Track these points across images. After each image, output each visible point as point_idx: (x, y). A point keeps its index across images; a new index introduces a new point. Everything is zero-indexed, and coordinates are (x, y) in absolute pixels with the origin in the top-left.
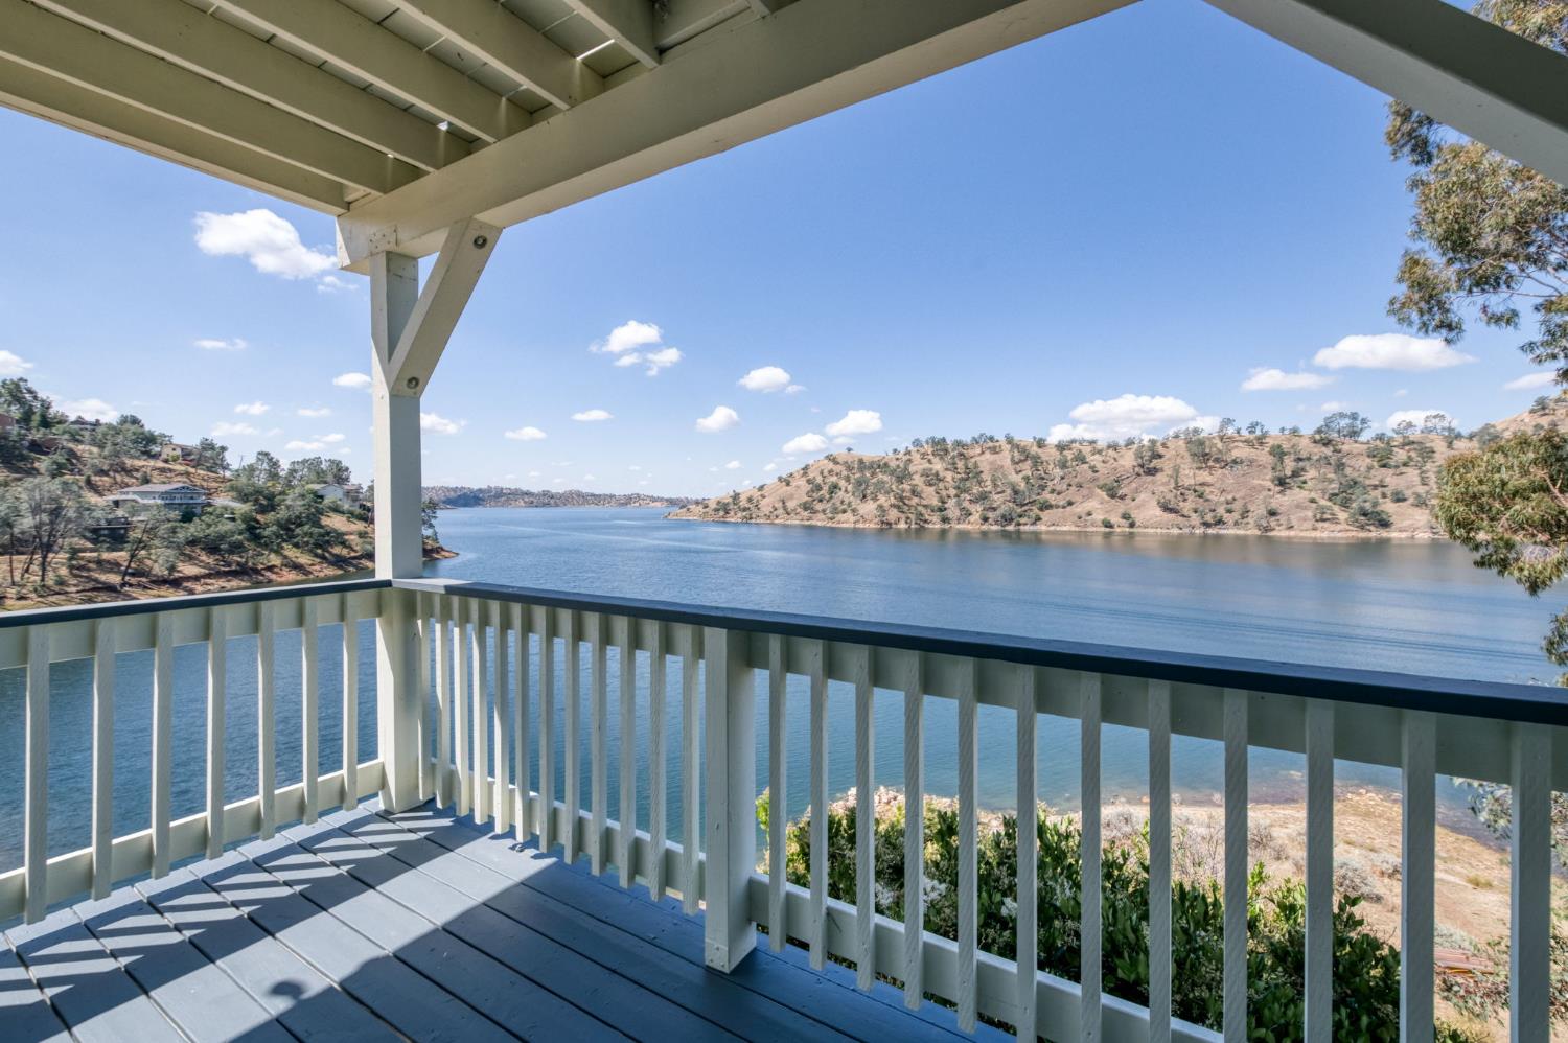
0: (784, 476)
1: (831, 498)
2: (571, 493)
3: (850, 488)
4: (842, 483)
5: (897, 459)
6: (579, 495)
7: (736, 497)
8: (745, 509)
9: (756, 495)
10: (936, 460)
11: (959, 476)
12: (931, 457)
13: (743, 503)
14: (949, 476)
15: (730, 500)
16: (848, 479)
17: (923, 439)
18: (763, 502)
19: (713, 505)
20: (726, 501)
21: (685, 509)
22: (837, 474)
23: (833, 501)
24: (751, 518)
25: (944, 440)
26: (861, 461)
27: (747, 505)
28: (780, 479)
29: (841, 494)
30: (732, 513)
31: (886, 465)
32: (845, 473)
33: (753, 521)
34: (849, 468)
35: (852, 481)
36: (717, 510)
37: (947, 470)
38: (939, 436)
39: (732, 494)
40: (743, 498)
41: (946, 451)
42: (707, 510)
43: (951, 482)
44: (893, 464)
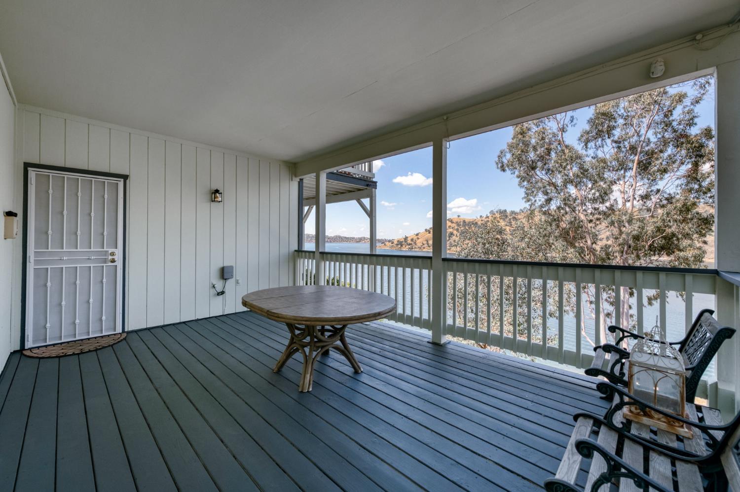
0: (428, 229)
1: (450, 239)
2: (336, 236)
3: (458, 234)
4: (455, 232)
5: (482, 220)
6: (340, 237)
7: (406, 238)
8: (410, 244)
9: (415, 238)
10: (501, 221)
11: (513, 229)
12: (499, 219)
13: (409, 241)
14: (508, 228)
15: (403, 240)
16: (457, 230)
17: (495, 211)
18: (418, 241)
19: (396, 242)
20: (401, 240)
21: (383, 244)
22: (453, 228)
23: (450, 241)
24: (412, 249)
25: (505, 211)
26: (464, 221)
27: (411, 243)
28: (426, 230)
29: (454, 237)
30: (404, 246)
31: (476, 223)
32: (456, 227)
33: (413, 250)
34: (458, 224)
35: (460, 231)
36: (397, 245)
37: (506, 225)
38: (503, 209)
39: (404, 237)
40: (409, 239)
41: (507, 216)
42: (393, 244)
43: (509, 231)
44: (479, 223)
